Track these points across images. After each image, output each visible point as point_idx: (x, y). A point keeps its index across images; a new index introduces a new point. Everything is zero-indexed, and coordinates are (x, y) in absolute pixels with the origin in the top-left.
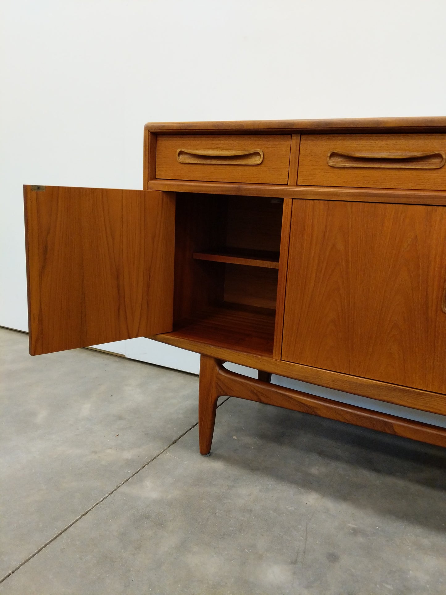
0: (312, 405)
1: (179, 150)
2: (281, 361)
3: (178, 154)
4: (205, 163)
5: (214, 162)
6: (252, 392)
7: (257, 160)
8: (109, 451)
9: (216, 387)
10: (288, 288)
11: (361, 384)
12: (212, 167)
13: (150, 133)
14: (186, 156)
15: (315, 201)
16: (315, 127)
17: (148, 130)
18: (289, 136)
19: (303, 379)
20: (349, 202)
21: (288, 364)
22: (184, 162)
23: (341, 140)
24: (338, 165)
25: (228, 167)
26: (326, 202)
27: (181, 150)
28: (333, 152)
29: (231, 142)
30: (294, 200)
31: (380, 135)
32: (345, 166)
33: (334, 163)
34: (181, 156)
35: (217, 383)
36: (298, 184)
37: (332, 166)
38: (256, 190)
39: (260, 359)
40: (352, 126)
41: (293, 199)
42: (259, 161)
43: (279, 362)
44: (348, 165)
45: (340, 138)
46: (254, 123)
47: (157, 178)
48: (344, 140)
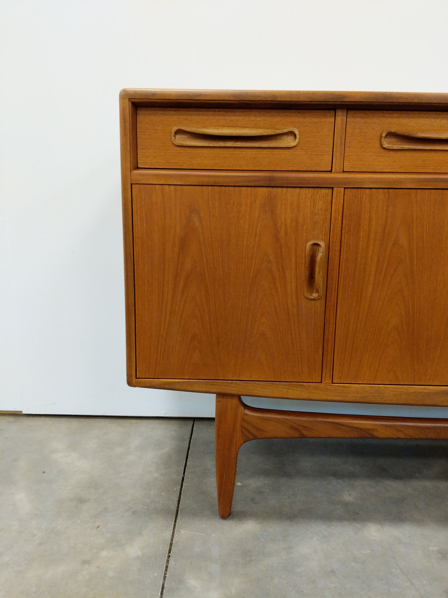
0: (370, 427)
1: (175, 129)
2: (333, 384)
3: (174, 134)
4: (216, 145)
5: (229, 144)
6: (292, 427)
7: (289, 142)
8: (104, 553)
9: (242, 432)
10: (340, 297)
11: (429, 393)
12: (226, 151)
13: (130, 104)
14: (184, 136)
15: (373, 190)
16: (372, 101)
17: (129, 99)
18: (333, 112)
19: (361, 400)
20: (413, 190)
21: (341, 386)
22: (183, 145)
23: (397, 117)
24: (395, 147)
25: (249, 151)
26: (386, 190)
27: (179, 128)
28: (390, 131)
29: (253, 118)
30: (346, 190)
31: (441, 113)
32: (404, 149)
33: (389, 144)
34: (177, 136)
35: (242, 427)
36: (345, 170)
37: (387, 148)
38: (297, 178)
39: (306, 387)
40: (416, 101)
41: (345, 188)
42: (295, 142)
43: (331, 386)
44: (406, 147)
45: (395, 115)
46: (291, 94)
47: (139, 166)
48: (400, 117)
